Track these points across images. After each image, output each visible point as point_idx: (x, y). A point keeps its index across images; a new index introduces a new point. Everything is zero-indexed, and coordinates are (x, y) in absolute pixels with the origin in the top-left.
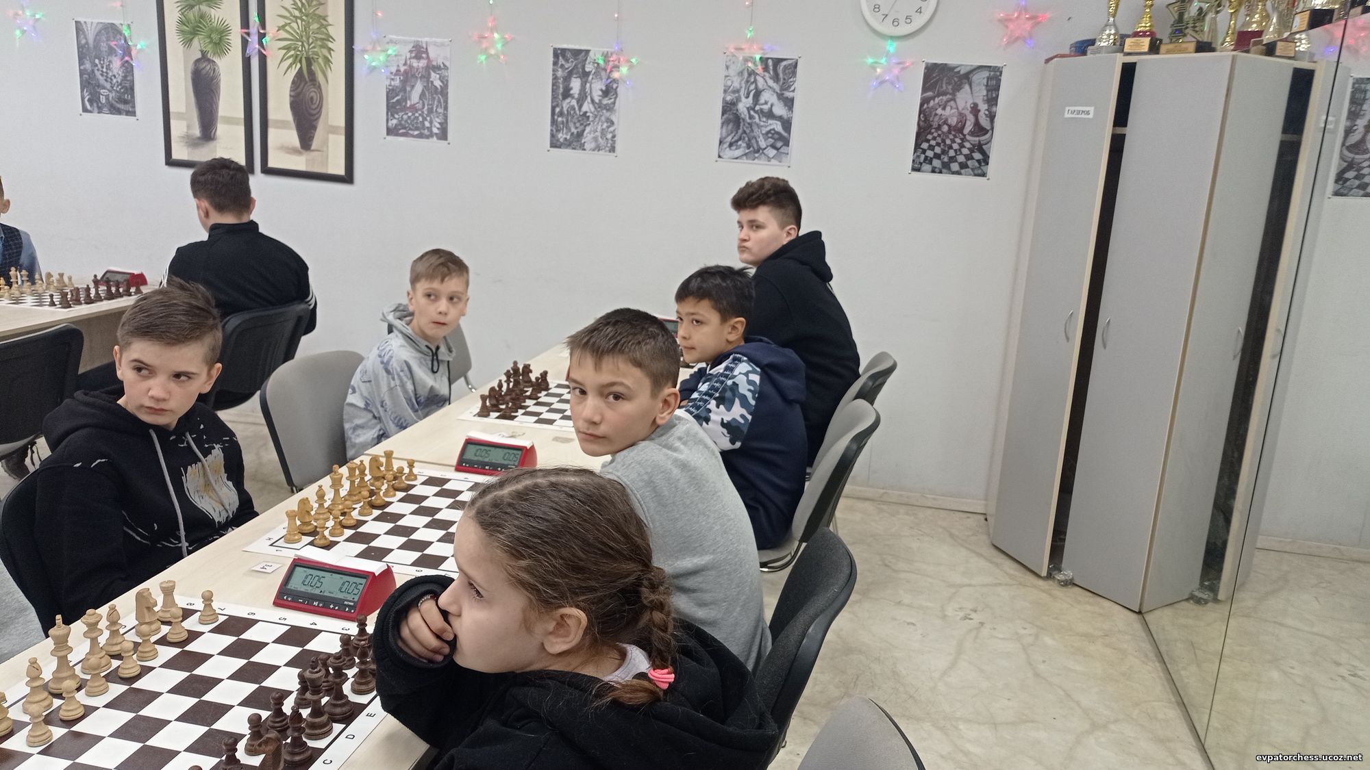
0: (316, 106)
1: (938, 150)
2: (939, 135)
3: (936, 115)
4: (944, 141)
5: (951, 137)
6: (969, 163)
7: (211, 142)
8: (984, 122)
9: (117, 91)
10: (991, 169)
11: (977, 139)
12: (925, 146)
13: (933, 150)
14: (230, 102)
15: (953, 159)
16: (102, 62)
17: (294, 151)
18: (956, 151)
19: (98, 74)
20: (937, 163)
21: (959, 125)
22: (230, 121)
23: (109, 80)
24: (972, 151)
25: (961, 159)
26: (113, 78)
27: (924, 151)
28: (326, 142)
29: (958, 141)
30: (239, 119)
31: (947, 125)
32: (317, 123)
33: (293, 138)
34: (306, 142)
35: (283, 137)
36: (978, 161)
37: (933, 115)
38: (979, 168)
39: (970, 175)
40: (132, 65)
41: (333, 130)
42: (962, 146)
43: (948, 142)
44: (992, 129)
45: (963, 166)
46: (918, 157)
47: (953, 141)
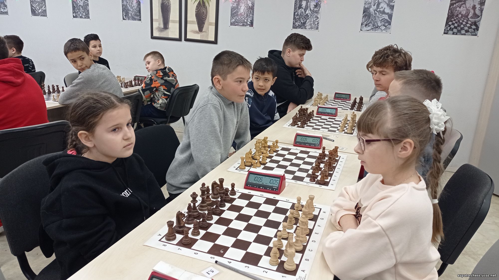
0: (205, 15)
1: (456, 25)
2: (457, 19)
3: (456, 10)
4: (459, 21)
5: (462, 19)
6: (470, 30)
7: (167, 30)
8: (478, 12)
9: (134, 12)
10: (480, 32)
11: (474, 20)
12: (450, 23)
13: (454, 25)
14: (174, 15)
15: (462, 29)
16: (130, 1)
17: (195, 32)
18: (464, 25)
19: (128, 5)
20: (455, 30)
21: (466, 14)
22: (174, 22)
23: (132, 8)
24: (471, 25)
25: (466, 28)
26: (133, 7)
27: (450, 26)
28: (208, 29)
29: (465, 21)
30: (177, 21)
31: (461, 14)
32: (205, 21)
33: (196, 27)
34: (201, 29)
35: (193, 27)
36: (474, 29)
37: (455, 10)
38: (474, 32)
39: (470, 35)
40: (140, 2)
41: (211, 24)
42: (467, 23)
43: (461, 21)
44: (481, 15)
45: (467, 31)
46: (447, 28)
47: (463, 21)
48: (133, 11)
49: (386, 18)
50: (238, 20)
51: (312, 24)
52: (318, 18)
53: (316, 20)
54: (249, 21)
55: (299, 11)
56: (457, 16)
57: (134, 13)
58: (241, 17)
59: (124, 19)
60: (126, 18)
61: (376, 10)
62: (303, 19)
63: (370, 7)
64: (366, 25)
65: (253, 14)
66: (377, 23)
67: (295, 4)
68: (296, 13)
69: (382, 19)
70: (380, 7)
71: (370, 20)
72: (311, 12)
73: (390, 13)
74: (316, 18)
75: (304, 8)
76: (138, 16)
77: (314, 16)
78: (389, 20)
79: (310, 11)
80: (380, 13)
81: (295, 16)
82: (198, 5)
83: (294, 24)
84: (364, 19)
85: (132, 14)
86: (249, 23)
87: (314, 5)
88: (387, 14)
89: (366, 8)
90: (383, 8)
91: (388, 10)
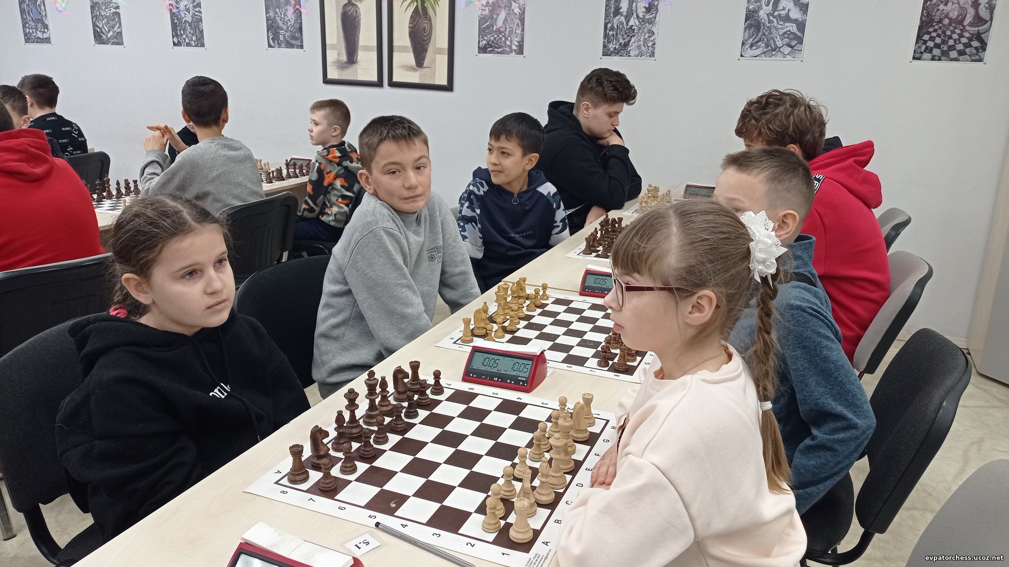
0: (427, 34)
1: (938, 40)
2: (940, 28)
3: (938, 10)
4: (944, 32)
5: (951, 28)
6: (967, 50)
7: (354, 65)
8: (984, 14)
9: (291, 31)
10: (988, 54)
11: (976, 29)
12: (926, 37)
13: (934, 41)
14: (367, 35)
15: (952, 48)
16: (281, 11)
17: (411, 69)
18: (955, 40)
19: (278, 19)
20: (936, 52)
21: (960, 18)
22: (367, 48)
23: (285, 23)
24: (970, 39)
25: (960, 47)
26: (288, 21)
27: (925, 42)
28: (434, 60)
29: (958, 31)
30: (373, 46)
31: (948, 18)
32: (428, 47)
33: (410, 59)
34: (420, 61)
35: (404, 58)
36: (976, 48)
37: (936, 10)
38: (977, 54)
39: (968, 61)
40: (301, 11)
41: (439, 51)
42: (961, 36)
43: (948, 33)
44: (991, 19)
45: (961, 53)
46: (920, 47)
47: (953, 32)
48: (287, 29)
49: (792, 31)
50: (493, 42)
51: (642, 47)
52: (653, 33)
53: (650, 37)
54: (514, 44)
55: (616, 21)
56: (940, 21)
57: (289, 34)
58: (498, 36)
59: (270, 46)
60: (273, 43)
61: (772, 15)
62: (623, 35)
63: (760, 8)
64: (752, 46)
65: (523, 30)
66: (774, 42)
67: (606, 6)
68: (609, 25)
69: (785, 33)
70: (780, 7)
71: (760, 34)
72: (640, 22)
73: (800, 20)
74: (650, 34)
75: (625, 14)
76: (295, 40)
77: (646, 30)
78: (800, 34)
79: (636, 20)
80: (779, 20)
81: (608, 31)
82: (415, 14)
83: (605, 46)
84: (746, 34)
85: (286, 37)
86: (514, 47)
87: (645, 8)
88: (795, 21)
89: (750, 11)
90: (787, 11)
91: (795, 14)
